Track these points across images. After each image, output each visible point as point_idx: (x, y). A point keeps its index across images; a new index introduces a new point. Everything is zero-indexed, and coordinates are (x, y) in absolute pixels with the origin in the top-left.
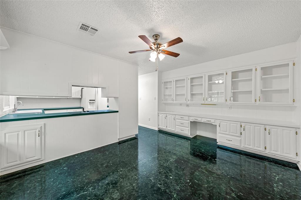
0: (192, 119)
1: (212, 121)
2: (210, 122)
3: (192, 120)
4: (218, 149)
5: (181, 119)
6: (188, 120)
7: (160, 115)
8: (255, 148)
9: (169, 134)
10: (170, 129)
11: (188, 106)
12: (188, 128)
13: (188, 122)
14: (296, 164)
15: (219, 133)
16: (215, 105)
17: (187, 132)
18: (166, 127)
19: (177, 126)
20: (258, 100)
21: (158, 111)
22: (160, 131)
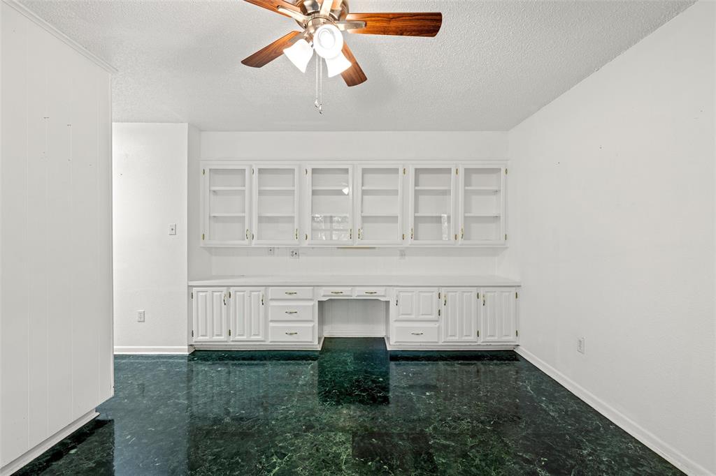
0: (323, 294)
1: (381, 294)
2: (375, 296)
3: (324, 296)
4: (392, 364)
5: (290, 297)
6: (311, 300)
7: (200, 295)
8: (464, 338)
9: (244, 359)
10: (244, 338)
11: (295, 253)
12: (311, 325)
13: (311, 303)
14: (513, 351)
15: (396, 321)
16: (374, 248)
17: (308, 337)
18: (225, 332)
19: (271, 324)
20: (460, 236)
21: (189, 279)
22: (199, 354)
